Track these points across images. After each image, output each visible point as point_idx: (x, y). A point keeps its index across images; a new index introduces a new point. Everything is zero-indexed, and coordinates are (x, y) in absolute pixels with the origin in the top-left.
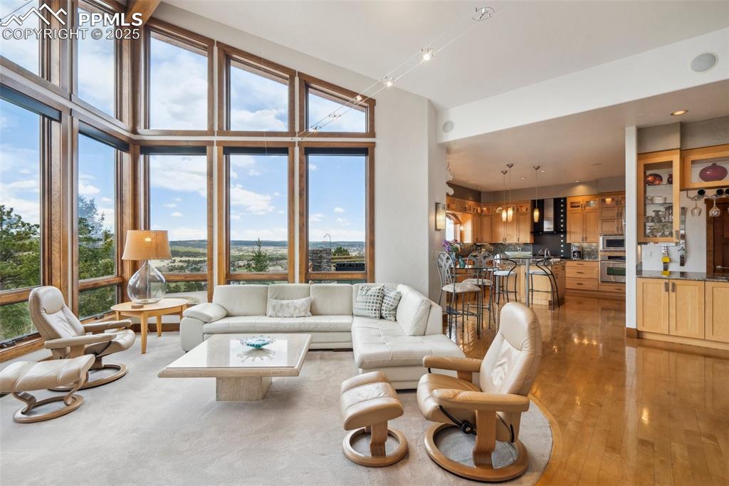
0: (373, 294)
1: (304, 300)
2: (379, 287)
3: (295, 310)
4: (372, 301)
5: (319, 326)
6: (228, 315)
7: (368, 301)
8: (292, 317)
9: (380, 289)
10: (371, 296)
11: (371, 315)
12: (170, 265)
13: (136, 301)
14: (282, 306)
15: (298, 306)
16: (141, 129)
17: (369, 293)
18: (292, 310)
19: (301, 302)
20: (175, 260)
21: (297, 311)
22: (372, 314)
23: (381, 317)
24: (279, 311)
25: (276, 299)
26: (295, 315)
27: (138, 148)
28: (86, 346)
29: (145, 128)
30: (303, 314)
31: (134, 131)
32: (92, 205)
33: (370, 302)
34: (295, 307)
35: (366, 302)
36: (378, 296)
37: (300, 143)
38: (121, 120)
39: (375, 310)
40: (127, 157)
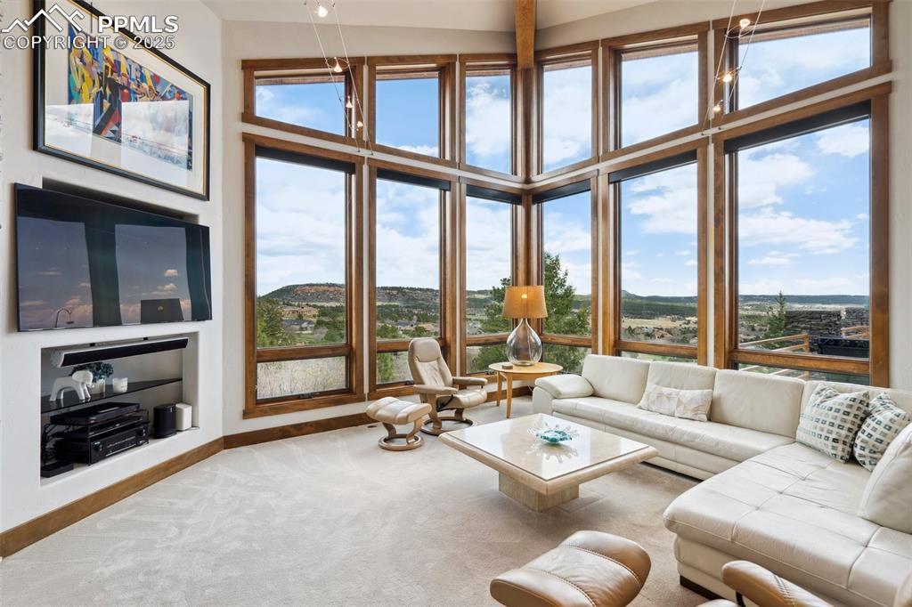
0: (835, 407)
1: (697, 392)
2: (853, 395)
3: (678, 406)
4: (830, 420)
5: (697, 440)
6: (594, 395)
7: (822, 418)
8: (672, 415)
9: (854, 400)
10: (831, 409)
11: (826, 449)
12: (683, 326)
13: (512, 361)
14: (660, 395)
15: (684, 401)
16: (535, 177)
17: (830, 403)
18: (673, 404)
19: (694, 395)
20: (689, 321)
21: (681, 408)
22: (827, 446)
23: (851, 459)
24: (653, 403)
25: (657, 384)
26: (677, 414)
27: (530, 198)
28: (438, 396)
29: (538, 174)
30: (689, 415)
31: (528, 181)
32: (557, 260)
33: (824, 422)
34: (679, 400)
35: (818, 421)
36: (847, 413)
37: (715, 136)
38: (516, 174)
39: (835, 440)
40: (520, 209)
